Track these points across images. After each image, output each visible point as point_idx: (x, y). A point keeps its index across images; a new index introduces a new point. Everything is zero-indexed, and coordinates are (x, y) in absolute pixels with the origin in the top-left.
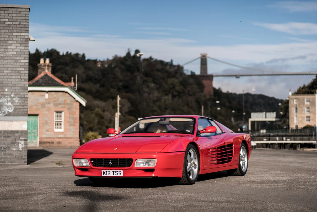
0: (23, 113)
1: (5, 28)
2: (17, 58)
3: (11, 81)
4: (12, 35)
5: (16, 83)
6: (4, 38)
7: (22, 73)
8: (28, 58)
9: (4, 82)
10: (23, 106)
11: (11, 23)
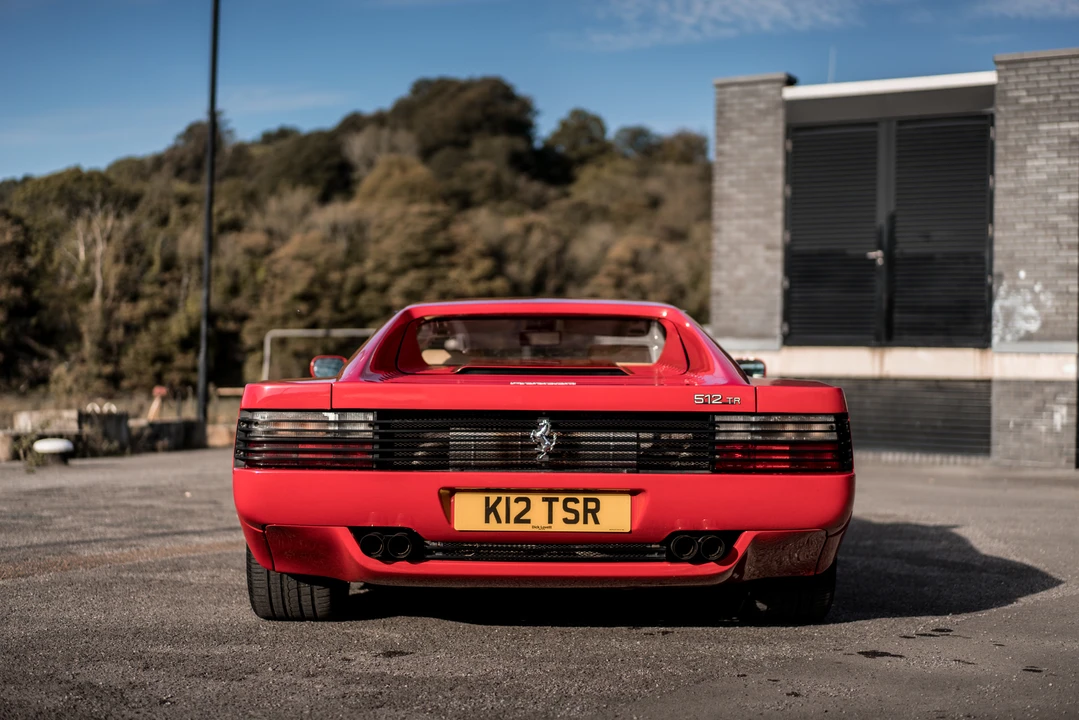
0: (1066, 333)
1: (1020, 115)
3: (1035, 251)
4: (1037, 131)
5: (1046, 254)
6: (1017, 140)
7: (1062, 229)
8: (1077, 188)
9: (1017, 255)
10: (1066, 315)
11: (1034, 100)
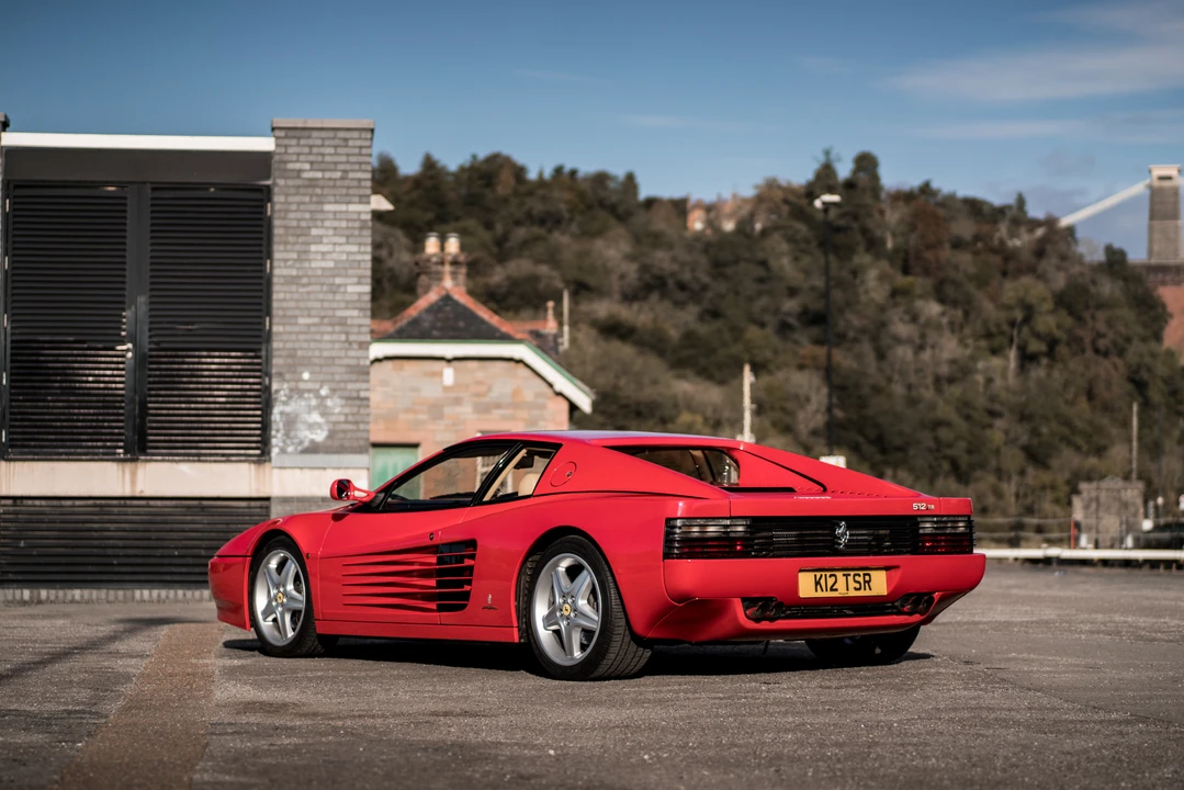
0: (355, 444)
1: (302, 190)
2: (338, 281)
3: (321, 350)
4: (322, 211)
5: (334, 354)
6: (299, 220)
7: (352, 325)
8: (369, 280)
9: (300, 353)
10: (356, 423)
11: (319, 175)
